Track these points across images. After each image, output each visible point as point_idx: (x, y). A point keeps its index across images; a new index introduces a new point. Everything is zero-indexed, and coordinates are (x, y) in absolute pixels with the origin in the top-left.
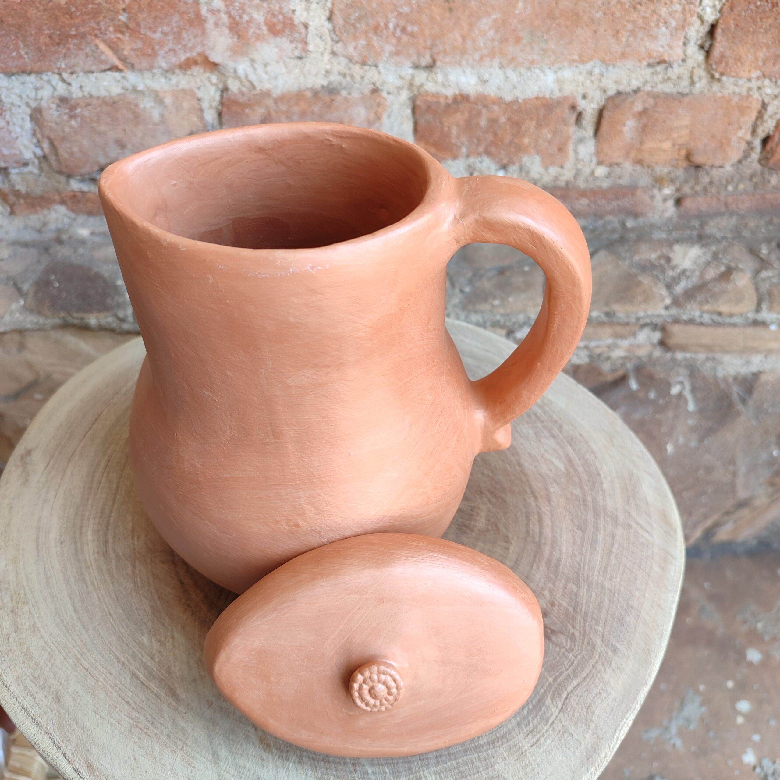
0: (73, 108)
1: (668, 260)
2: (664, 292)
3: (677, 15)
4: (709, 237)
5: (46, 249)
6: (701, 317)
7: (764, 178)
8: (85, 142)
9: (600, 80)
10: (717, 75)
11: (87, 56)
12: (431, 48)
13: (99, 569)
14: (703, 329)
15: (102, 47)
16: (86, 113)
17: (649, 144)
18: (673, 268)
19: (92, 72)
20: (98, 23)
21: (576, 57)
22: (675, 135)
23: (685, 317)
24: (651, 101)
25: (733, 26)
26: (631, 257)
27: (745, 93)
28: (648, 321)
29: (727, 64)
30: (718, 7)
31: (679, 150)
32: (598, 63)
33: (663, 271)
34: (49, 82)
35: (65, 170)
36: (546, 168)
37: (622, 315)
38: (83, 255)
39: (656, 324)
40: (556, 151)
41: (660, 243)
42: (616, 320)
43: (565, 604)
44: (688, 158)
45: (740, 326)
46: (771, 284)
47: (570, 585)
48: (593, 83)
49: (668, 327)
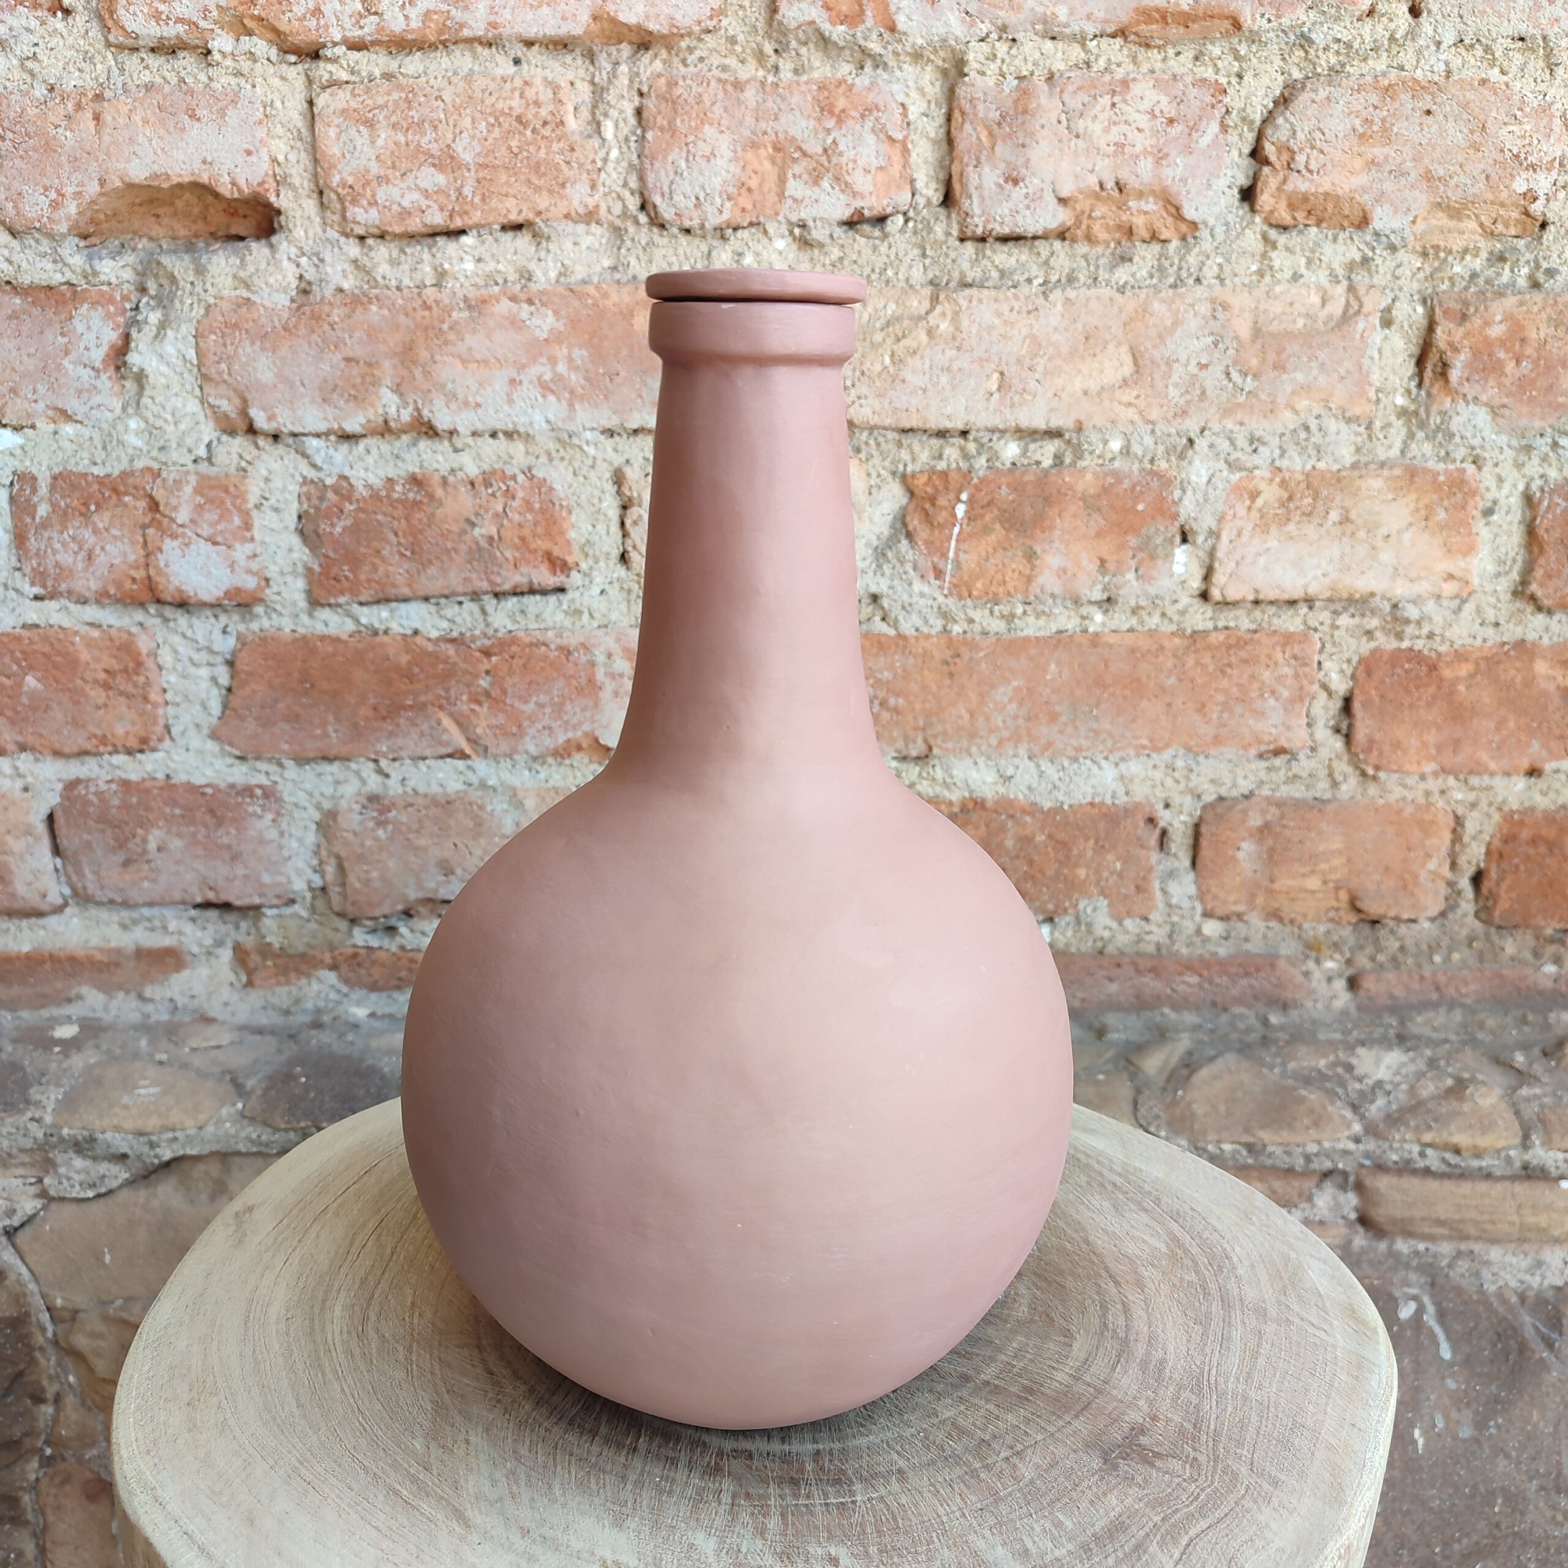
0: (384, 809)
1: (1350, 1068)
2: (1348, 1114)
3: (1289, 682)
4: (1419, 1038)
5: (292, 1037)
6: (1422, 1154)
7: (1492, 943)
8: (391, 864)
9: (1188, 779)
10: (1370, 771)
11: (422, 734)
12: (924, 730)
13: (350, 1353)
14: (1433, 1185)
15: (447, 722)
16: (404, 818)
17: (1284, 883)
18: (1360, 1080)
19: (424, 759)
20: (447, 690)
21: (1145, 742)
22: (1323, 866)
23: (1395, 1157)
24: (1273, 810)
25: (1377, 699)
26: (1284, 1064)
27: (1422, 800)
28: (1328, 1165)
29: (1381, 753)
30: (1349, 672)
31: (1337, 889)
32: (1182, 752)
33: (1343, 1084)
34: (358, 773)
35: (350, 910)
36: (1121, 924)
37: (1278, 1151)
38: (352, 1043)
39: (1345, 1174)
40: (1133, 889)
41: (1333, 1045)
42: (1269, 1162)
43: (1177, 1419)
44: (1354, 906)
45: (1502, 1178)
46: (1542, 1106)
47: (1186, 1395)
48: (1178, 782)
49: (1368, 1181)
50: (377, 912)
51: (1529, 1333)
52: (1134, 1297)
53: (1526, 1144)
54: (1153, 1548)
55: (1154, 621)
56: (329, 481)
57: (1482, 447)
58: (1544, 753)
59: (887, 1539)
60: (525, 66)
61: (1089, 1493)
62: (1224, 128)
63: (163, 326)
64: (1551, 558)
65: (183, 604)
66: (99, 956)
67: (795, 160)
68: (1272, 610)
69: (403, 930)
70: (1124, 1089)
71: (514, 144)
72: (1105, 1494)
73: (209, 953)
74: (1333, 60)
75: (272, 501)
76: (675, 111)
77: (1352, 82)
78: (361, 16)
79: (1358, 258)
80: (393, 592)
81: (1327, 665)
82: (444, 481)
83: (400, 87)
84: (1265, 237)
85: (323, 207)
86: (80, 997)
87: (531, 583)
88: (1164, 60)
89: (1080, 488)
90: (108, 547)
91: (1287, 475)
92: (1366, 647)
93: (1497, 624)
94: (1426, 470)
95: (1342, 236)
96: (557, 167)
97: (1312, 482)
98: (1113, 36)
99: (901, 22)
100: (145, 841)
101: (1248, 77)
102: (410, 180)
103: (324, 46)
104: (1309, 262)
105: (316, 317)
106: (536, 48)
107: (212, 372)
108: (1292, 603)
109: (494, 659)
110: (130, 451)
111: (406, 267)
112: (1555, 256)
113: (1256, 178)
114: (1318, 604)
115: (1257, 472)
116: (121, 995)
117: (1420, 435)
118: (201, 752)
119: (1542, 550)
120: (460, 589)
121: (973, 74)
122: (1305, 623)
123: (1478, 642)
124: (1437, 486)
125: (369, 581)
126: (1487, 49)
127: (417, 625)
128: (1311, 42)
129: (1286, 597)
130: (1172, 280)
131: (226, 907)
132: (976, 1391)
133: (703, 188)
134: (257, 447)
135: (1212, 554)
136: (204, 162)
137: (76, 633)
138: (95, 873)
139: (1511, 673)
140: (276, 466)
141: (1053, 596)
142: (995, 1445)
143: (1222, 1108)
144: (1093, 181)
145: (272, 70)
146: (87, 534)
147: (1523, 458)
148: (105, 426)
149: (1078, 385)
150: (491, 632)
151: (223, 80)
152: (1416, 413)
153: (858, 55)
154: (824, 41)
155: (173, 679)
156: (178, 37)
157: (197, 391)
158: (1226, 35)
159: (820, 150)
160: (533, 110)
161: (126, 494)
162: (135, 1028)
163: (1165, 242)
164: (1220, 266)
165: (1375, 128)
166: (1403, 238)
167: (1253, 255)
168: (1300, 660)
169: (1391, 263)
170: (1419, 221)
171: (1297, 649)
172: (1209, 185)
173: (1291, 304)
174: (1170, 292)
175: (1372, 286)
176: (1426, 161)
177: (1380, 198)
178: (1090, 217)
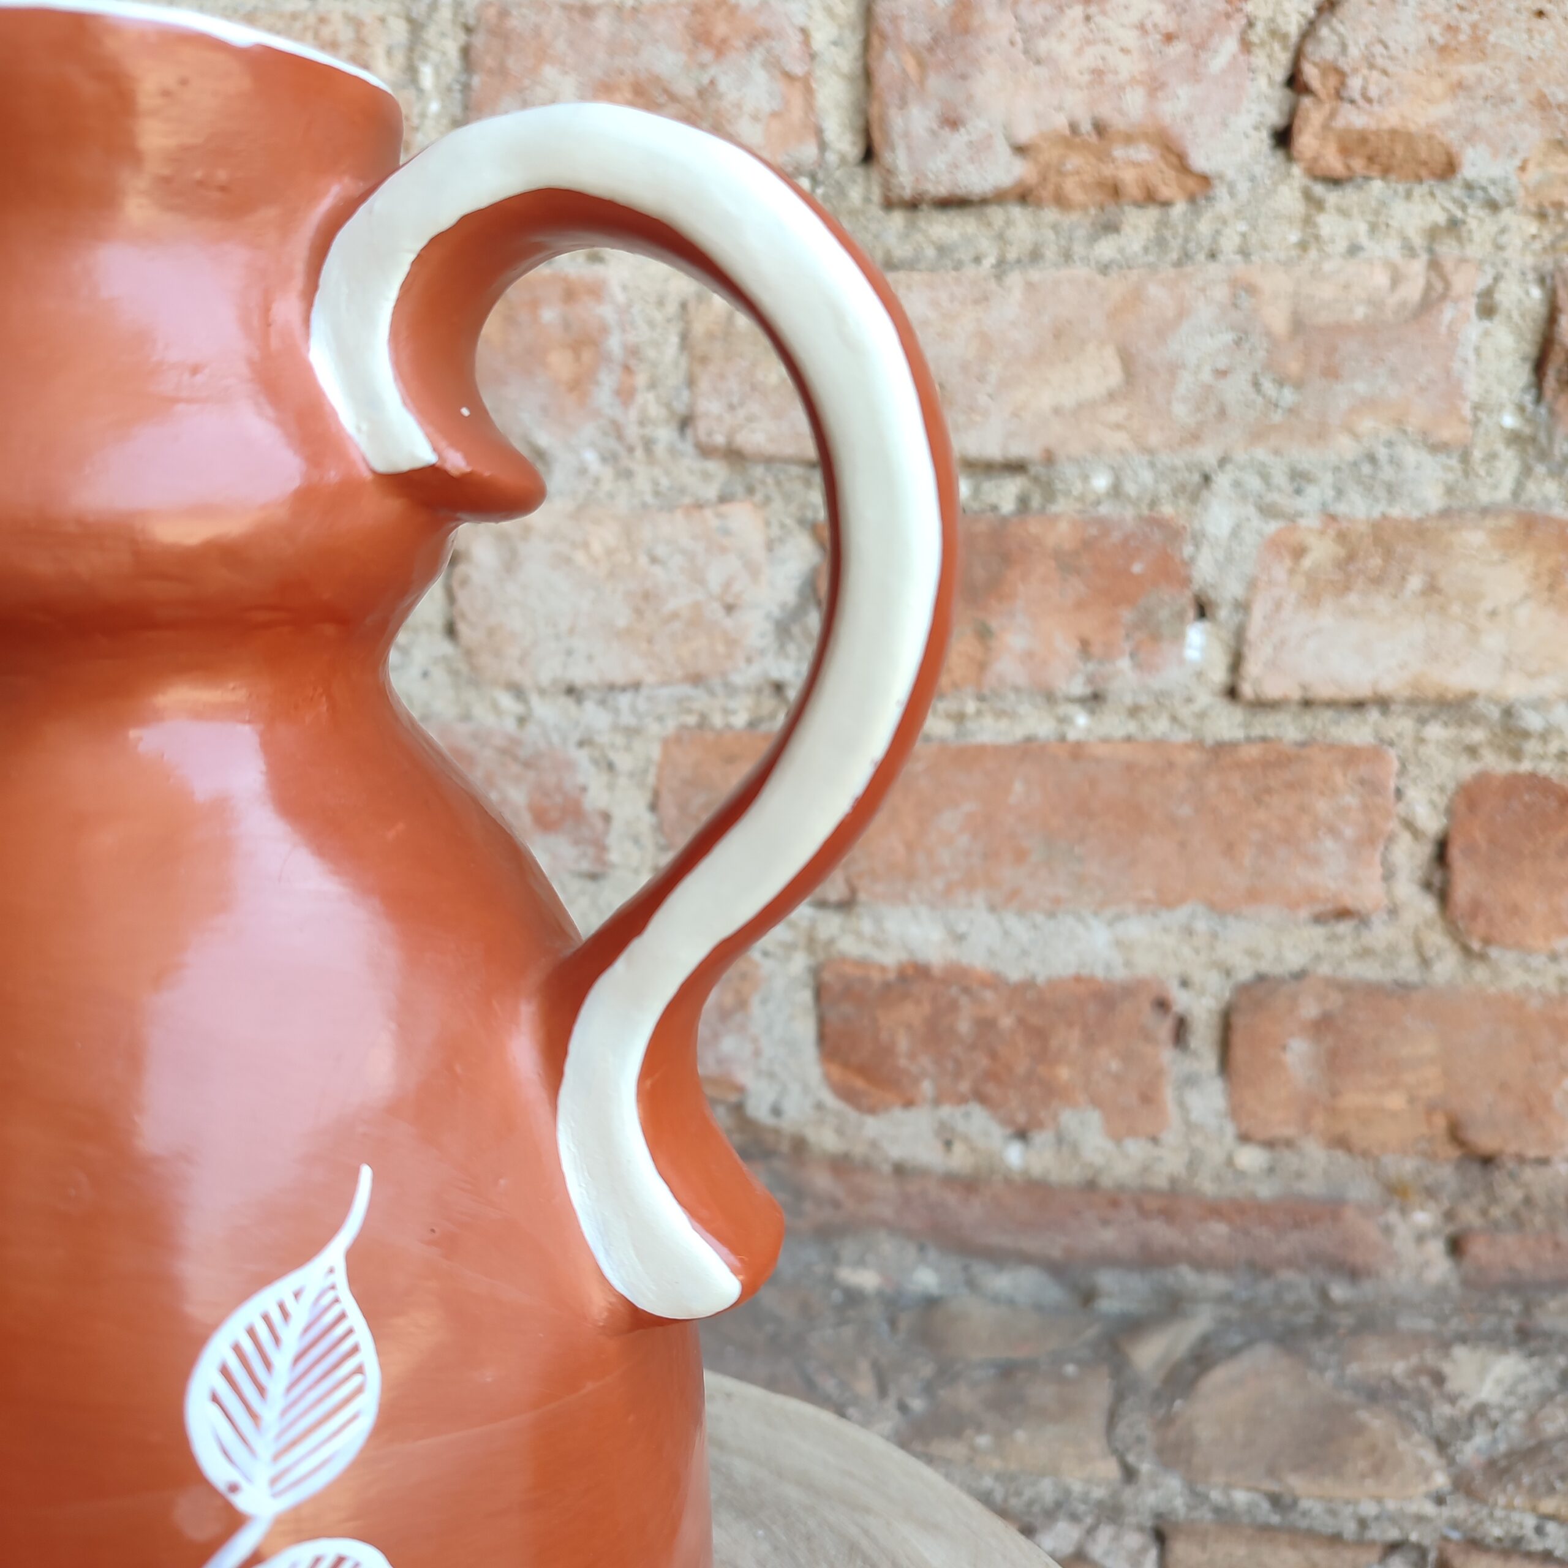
1: (1439, 1379)
2: (1430, 1456)
3: (1353, 817)
4: (1548, 1335)
6: (1540, 1531)
9: (1212, 948)
10: (1476, 945)
17: (1353, 1099)
18: (1453, 1399)
21: (1149, 893)
22: (1410, 1078)
23: (1498, 1531)
24: (1335, 996)
25: (1483, 844)
26: (1341, 1367)
27: (1553, 989)
28: (1393, 1534)
29: (1491, 921)
30: (1442, 805)
31: (1430, 1110)
32: (1202, 909)
33: (1426, 1405)
36: (1118, 1145)
37: (1317, 1507)
39: (1420, 1549)
40: (1135, 1100)
41: (1418, 1339)
42: (1304, 1523)
44: (1456, 1137)
48: (1197, 951)
55: (1160, 727)
62: (1246, 46)
68: (1328, 714)
70: (1100, 1393)
76: (506, 48)
79: (1441, 218)
81: (1411, 793)
84: (1308, 196)
89: (1051, 541)
91: (1344, 525)
92: (1467, 769)
94: (1548, 520)
95: (1419, 190)
97: (1384, 536)
104: (1373, 228)
108: (1357, 705)
113: (1292, 114)
114: (1393, 707)
115: (1303, 522)
117: (1540, 469)
122: (1377, 733)
129: (1346, 695)
130: (1174, 255)
135: (1240, 636)
141: (1017, 690)
143: (1239, 1432)
144: (1060, 122)
149: (1046, 400)
152: (1533, 439)
159: (692, 92)
163: (1166, 204)
164: (1244, 235)
165: (1462, 38)
166: (1508, 192)
167: (1290, 221)
168: (1371, 786)
169: (1491, 226)
170: (1531, 167)
171: (1363, 770)
172: (1225, 124)
173: (1347, 287)
174: (1171, 272)
175: (1463, 260)
176: (1539, 81)
177: (1473, 135)
178: (1061, 173)
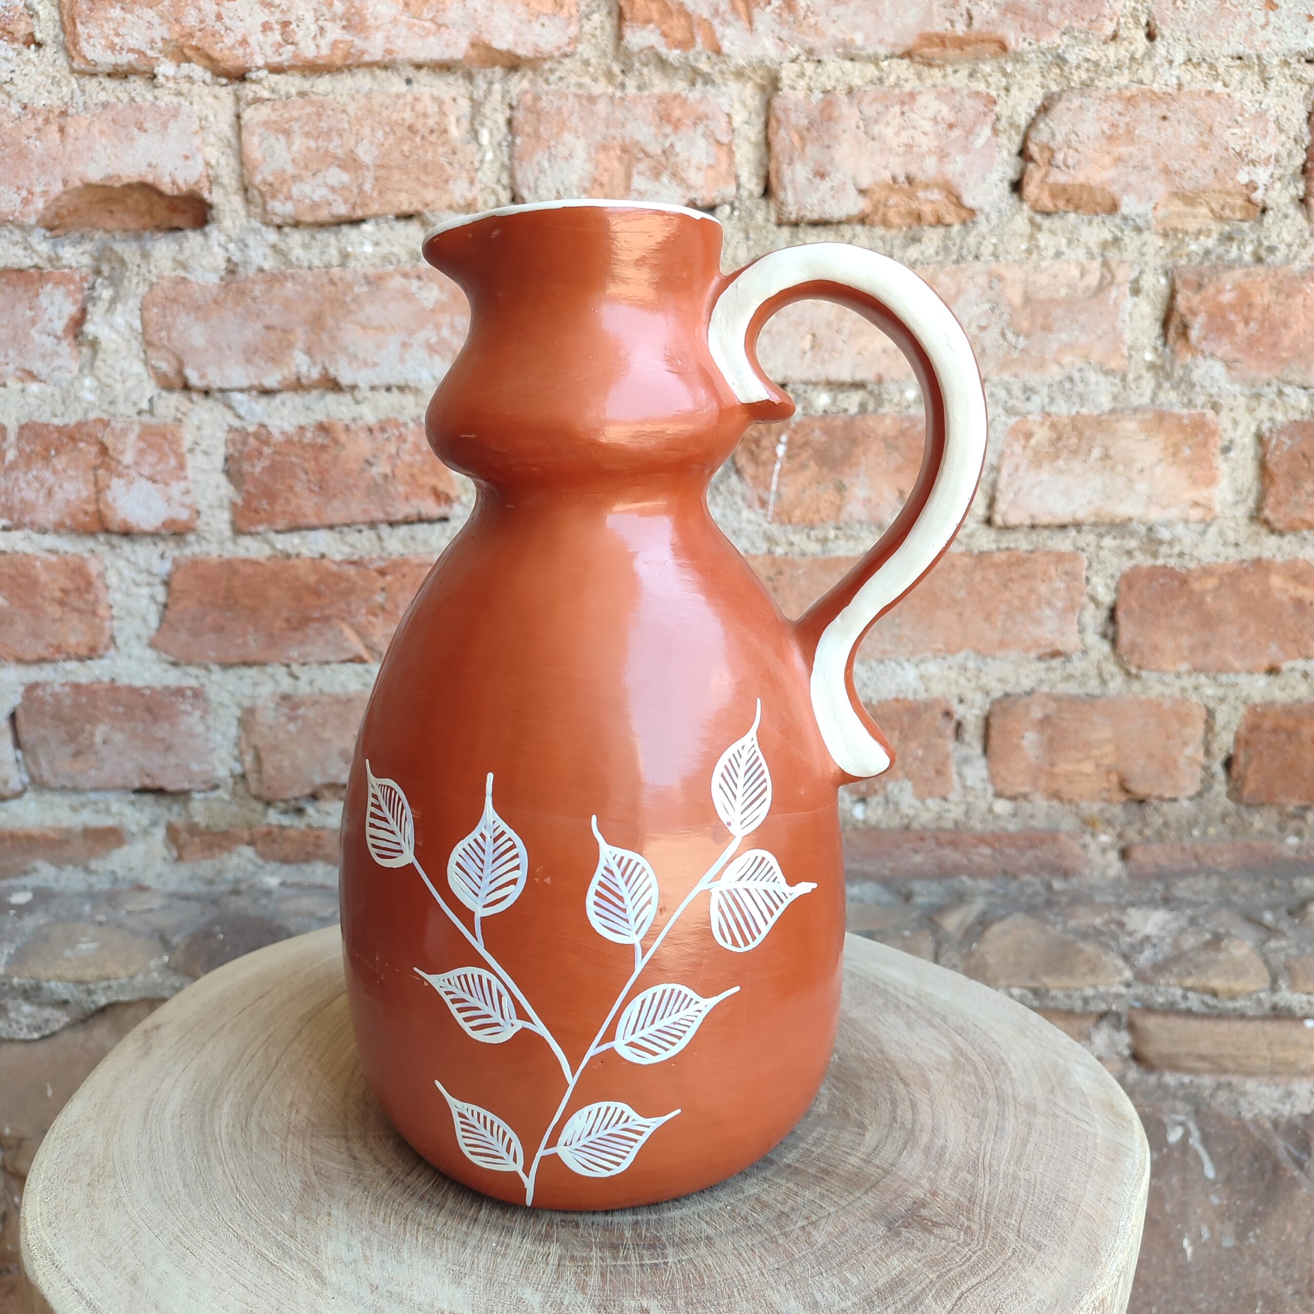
0: (295, 707)
1: (1121, 925)
2: (1120, 963)
3: (1062, 594)
4: (1181, 900)
5: (214, 902)
6: (1185, 997)
7: (1242, 819)
8: (301, 754)
9: (978, 678)
10: (1134, 670)
11: (327, 643)
13: (233, 1143)
14: (1194, 1025)
15: (348, 632)
16: (311, 714)
17: (1063, 767)
18: (1130, 934)
19: (328, 663)
20: (348, 604)
21: (940, 646)
22: (1096, 753)
23: (1161, 1000)
24: (1052, 704)
25: (1137, 609)
26: (1065, 923)
27: (1178, 695)
28: (1103, 1007)
29: (1142, 655)
30: (1113, 585)
31: (1108, 772)
32: (972, 654)
33: (1115, 938)
34: (273, 677)
35: (266, 794)
36: (923, 801)
37: (1059, 994)
38: (265, 907)
39: (1118, 1015)
40: (932, 774)
41: (1107, 906)
42: (1052, 1004)
43: (954, 1194)
44: (1124, 788)
45: (1254, 1018)
46: (1288, 956)
47: (962, 1175)
48: (969, 680)
49: (1140, 1021)
50: (288, 795)
51: (1282, 1154)
52: (920, 1095)
53: (1274, 987)
54: (929, 1300)
56: (251, 429)
57: (1219, 395)
58: (1281, 654)
59: (693, 1294)
60: (415, 85)
61: (874, 1255)
62: (995, 132)
63: (113, 301)
64: (1281, 487)
65: (127, 533)
66: (52, 835)
67: (639, 160)
68: (1046, 533)
69: (310, 810)
70: (928, 944)
71: (406, 148)
72: (888, 1256)
73: (146, 832)
74: (1084, 76)
75: (203, 447)
76: (539, 120)
77: (1100, 93)
78: (280, 45)
79: (1109, 237)
80: (303, 522)
81: (1095, 580)
82: (347, 429)
83: (312, 103)
84: (1032, 222)
85: (248, 201)
86: (35, 870)
87: (419, 514)
88: (945, 76)
89: (881, 430)
90: (65, 486)
91: (1055, 419)
92: (1127, 564)
93: (1237, 545)
94: (1172, 415)
95: (1097, 220)
96: (441, 167)
97: (1078, 425)
98: (902, 57)
99: (726, 46)
100: (92, 735)
101: (1014, 91)
102: (319, 178)
103: (249, 70)
104: (1070, 242)
105: (241, 292)
106: (424, 71)
107: (154, 338)
108: (1063, 527)
109: (389, 578)
110: (85, 405)
111: (316, 251)
112: (1274, 236)
113: (1023, 173)
114: (1084, 528)
115: (1030, 417)
116: (70, 868)
117: (1167, 385)
118: (141, 660)
119: (1272, 481)
120: (360, 518)
121: (786, 90)
122: (1074, 544)
123: (1222, 560)
124: (1182, 428)
125: (284, 512)
126: (1212, 67)
127: (323, 549)
128: (1065, 61)
129: (1057, 521)
130: (954, 257)
131: (159, 792)
132: (779, 1172)
133: (562, 183)
134: (191, 401)
135: (993, 487)
136: (150, 165)
137: (37, 558)
138: (51, 763)
139: (1251, 585)
140: (206, 416)
141: (860, 522)
142: (793, 1216)
143: (1011, 958)
144: (887, 176)
145: (206, 90)
146: (47, 475)
147: (1254, 404)
148: (64, 385)
149: (878, 344)
150: (385, 555)
151: (166, 99)
152: (1162, 367)
153: (690, 74)
154: (662, 63)
155: (118, 596)
156: (129, 63)
157: (142, 355)
158: (995, 56)
159: (659, 151)
160: (421, 121)
161: (81, 440)
162: (81, 895)
163: (948, 226)
164: (995, 245)
165: (1121, 131)
166: (1147, 222)
167: (1022, 236)
168: (1071, 576)
169: (1137, 242)
170: (1160, 207)
171: (1067, 566)
172: (984, 179)
173: (1055, 277)
174: (954, 267)
175: (1122, 262)
176: (1164, 158)
177: (1128, 187)
178: (885, 205)
